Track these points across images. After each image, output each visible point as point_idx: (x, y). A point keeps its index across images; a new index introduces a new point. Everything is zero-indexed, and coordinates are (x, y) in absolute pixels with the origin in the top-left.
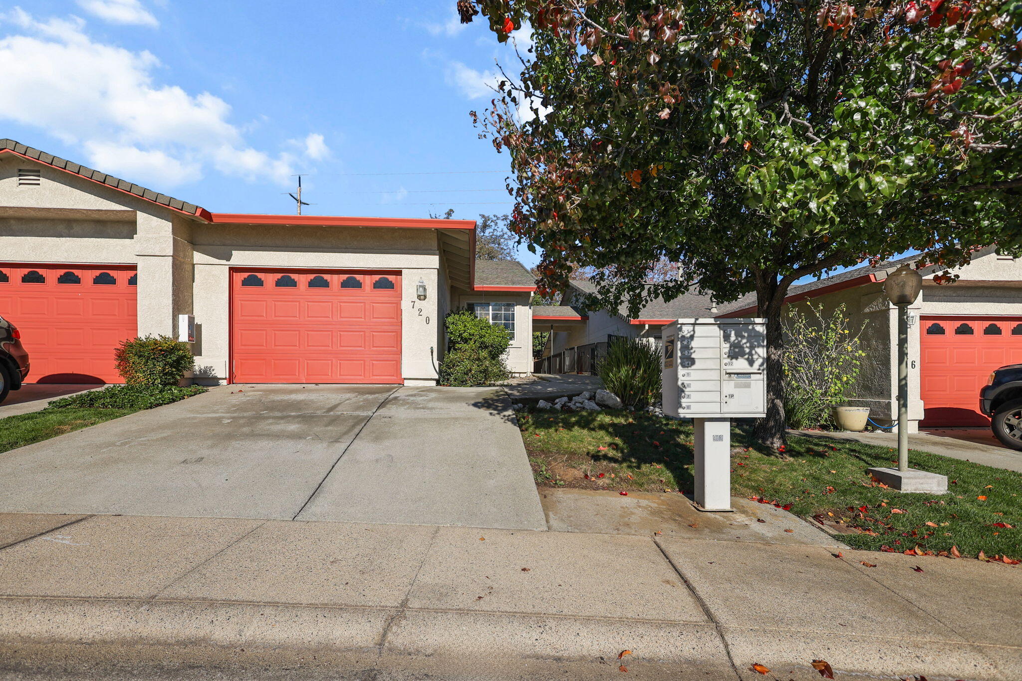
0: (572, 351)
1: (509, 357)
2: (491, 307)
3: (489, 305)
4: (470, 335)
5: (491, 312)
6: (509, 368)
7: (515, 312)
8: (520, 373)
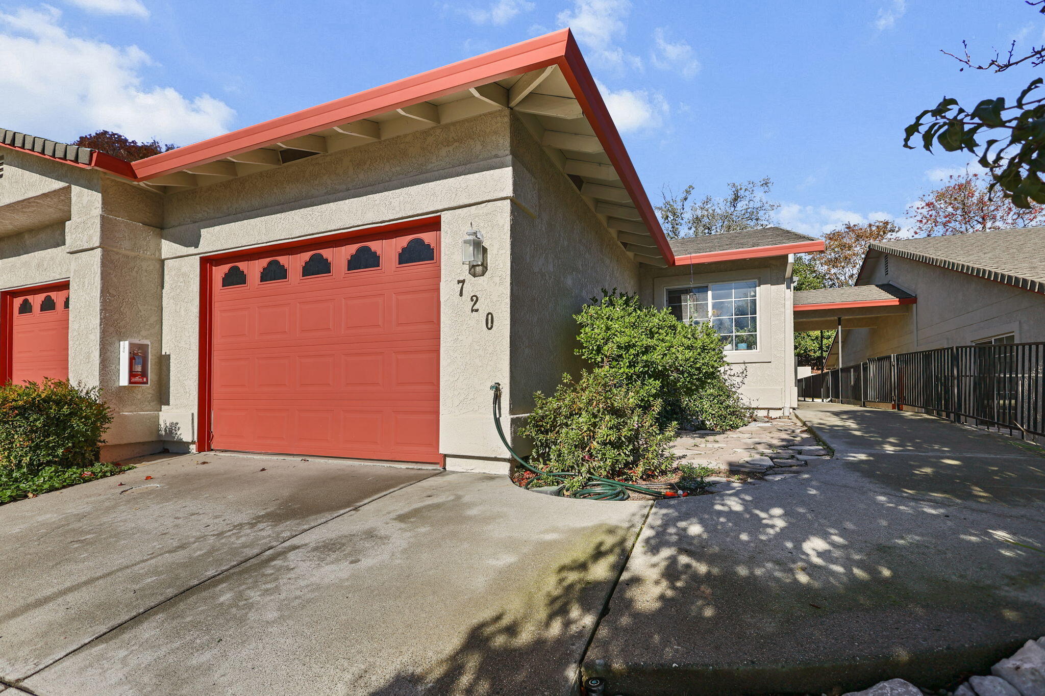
0: (886, 364)
1: (746, 381)
2: (710, 293)
3: (705, 289)
4: (619, 347)
5: (710, 301)
6: (745, 401)
7: (757, 298)
8: (769, 409)
